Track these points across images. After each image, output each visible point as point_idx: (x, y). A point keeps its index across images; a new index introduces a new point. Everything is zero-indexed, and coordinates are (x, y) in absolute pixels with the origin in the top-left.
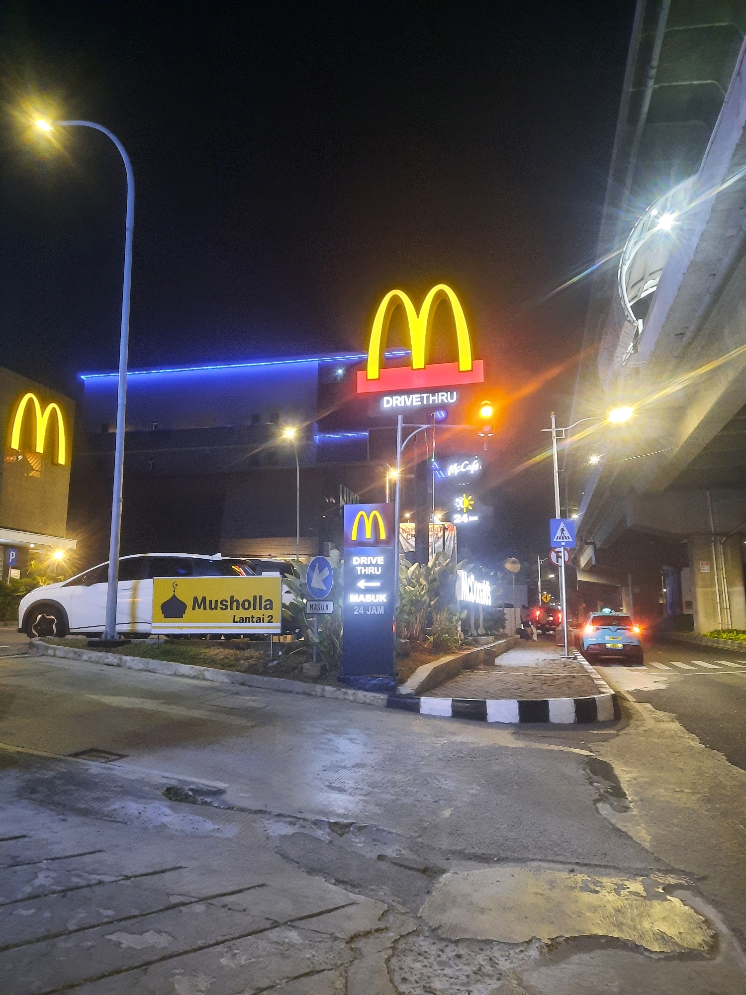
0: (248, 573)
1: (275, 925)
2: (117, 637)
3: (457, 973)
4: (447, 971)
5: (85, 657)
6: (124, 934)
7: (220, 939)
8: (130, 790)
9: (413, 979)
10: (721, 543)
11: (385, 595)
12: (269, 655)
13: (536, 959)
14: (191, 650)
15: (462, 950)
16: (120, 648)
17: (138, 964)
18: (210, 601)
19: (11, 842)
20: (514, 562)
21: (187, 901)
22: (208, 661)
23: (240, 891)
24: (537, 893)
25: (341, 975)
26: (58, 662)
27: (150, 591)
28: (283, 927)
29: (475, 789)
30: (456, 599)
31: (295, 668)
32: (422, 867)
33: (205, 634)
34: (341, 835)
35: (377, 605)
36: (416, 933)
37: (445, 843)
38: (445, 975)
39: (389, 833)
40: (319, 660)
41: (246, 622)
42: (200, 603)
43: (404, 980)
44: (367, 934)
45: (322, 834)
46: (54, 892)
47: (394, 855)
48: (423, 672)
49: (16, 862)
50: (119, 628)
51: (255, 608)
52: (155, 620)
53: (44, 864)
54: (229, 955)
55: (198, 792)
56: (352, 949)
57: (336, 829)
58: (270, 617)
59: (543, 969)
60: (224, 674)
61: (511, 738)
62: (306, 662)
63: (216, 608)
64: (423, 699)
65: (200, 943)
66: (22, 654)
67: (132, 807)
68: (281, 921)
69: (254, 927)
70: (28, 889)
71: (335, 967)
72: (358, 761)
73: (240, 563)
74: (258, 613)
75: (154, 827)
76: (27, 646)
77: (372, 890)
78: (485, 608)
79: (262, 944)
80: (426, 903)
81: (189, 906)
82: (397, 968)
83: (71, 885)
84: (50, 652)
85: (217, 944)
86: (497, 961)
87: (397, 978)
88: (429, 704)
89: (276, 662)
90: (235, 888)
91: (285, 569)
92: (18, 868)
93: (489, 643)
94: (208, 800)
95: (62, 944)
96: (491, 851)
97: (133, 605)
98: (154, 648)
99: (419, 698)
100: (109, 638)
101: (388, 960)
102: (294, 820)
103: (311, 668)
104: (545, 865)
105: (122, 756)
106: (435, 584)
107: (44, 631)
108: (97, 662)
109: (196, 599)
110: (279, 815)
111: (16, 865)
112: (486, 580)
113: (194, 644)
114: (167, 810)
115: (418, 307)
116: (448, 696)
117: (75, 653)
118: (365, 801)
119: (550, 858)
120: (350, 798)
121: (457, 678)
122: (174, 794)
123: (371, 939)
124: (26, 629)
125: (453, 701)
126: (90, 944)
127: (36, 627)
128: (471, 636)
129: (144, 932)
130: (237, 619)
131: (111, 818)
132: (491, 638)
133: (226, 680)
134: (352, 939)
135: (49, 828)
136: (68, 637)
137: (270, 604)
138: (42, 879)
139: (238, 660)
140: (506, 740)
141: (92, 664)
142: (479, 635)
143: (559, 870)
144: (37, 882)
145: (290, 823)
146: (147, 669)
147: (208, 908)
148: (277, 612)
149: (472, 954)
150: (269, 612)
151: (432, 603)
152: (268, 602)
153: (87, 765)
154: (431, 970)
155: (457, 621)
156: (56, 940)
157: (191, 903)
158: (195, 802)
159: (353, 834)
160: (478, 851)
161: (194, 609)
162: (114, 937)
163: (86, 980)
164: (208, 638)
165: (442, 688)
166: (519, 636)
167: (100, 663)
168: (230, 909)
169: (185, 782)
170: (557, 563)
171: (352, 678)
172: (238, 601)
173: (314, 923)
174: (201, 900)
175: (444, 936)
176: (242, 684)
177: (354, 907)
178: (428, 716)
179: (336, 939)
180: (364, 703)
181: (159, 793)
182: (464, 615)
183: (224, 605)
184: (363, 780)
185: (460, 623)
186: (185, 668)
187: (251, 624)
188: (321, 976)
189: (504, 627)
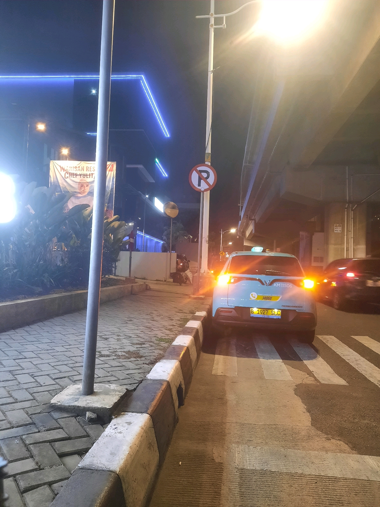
10: (352, 210)
166: (172, 280)
170: (199, 188)
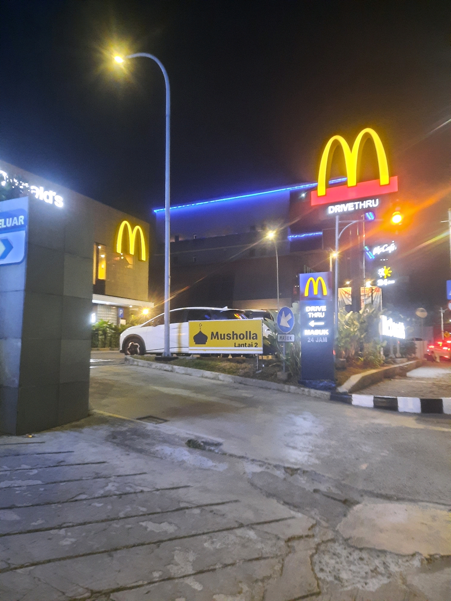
0: (243, 318)
1: (241, 526)
2: (170, 355)
3: (359, 570)
4: (353, 568)
5: (154, 366)
6: (150, 523)
7: (206, 531)
8: (168, 440)
9: (328, 570)
11: (328, 330)
12: (256, 367)
13: (419, 568)
14: (212, 363)
15: (364, 555)
16: (172, 361)
17: (155, 541)
18: (221, 335)
19: (97, 465)
20: (422, 311)
21: (190, 506)
22: (221, 370)
23: (223, 503)
24: (423, 523)
25: (279, 562)
26: (140, 369)
27: (187, 329)
28: (246, 528)
29: (385, 453)
30: (379, 334)
31: (272, 375)
32: (343, 499)
33: (219, 354)
34: (292, 475)
35: (322, 337)
36: (333, 540)
37: (361, 485)
38: (350, 570)
39: (323, 476)
40: (287, 370)
41: (242, 347)
42: (216, 336)
43: (322, 570)
44: (300, 538)
45: (280, 473)
46: (115, 495)
47: (326, 490)
48: (355, 379)
49: (98, 476)
50: (172, 350)
51: (247, 339)
52: (190, 345)
53: (112, 479)
54: (210, 541)
55: (206, 443)
56: (288, 546)
57: (288, 471)
58: (256, 344)
59: (423, 575)
60: (229, 377)
61: (414, 422)
62: (279, 371)
63: (224, 338)
64: (354, 396)
65: (193, 532)
66: (121, 364)
67: (167, 450)
68: (245, 524)
69: (228, 526)
70: (102, 492)
71: (277, 556)
72: (307, 431)
73: (239, 313)
74: (249, 342)
75: (178, 462)
76: (124, 360)
77: (307, 510)
78: (401, 340)
79: (231, 537)
80: (342, 522)
81: (190, 510)
82: (317, 562)
83: (125, 491)
84: (135, 363)
85: (204, 534)
86: (389, 565)
87: (317, 569)
88: (357, 399)
89: (260, 371)
90: (220, 501)
91: (266, 315)
92: (99, 480)
93: (405, 363)
94: (212, 448)
95: (116, 525)
96: (392, 493)
97: (179, 337)
98: (190, 362)
99: (351, 396)
100: (166, 356)
101: (312, 556)
102: (262, 464)
103: (282, 375)
104: (431, 505)
105: (166, 421)
106: (365, 324)
107: (133, 352)
108: (160, 369)
109: (212, 333)
110: (253, 460)
111: (99, 478)
112: (401, 322)
113: (213, 360)
114: (187, 453)
115: (351, 146)
116: (371, 394)
117: (148, 364)
118: (309, 456)
119: (435, 501)
120: (300, 453)
121: (379, 384)
122: (192, 444)
123: (302, 541)
124: (124, 351)
125: (375, 397)
126: (130, 526)
127: (129, 349)
128: (391, 358)
129: (162, 523)
130: (237, 345)
131: (154, 455)
132: (405, 360)
133: (231, 381)
134: (290, 540)
135: (119, 458)
136: (146, 355)
137: (256, 337)
138: (111, 487)
139: (238, 369)
140: (411, 423)
141: (158, 370)
142: (396, 358)
143: (441, 509)
144: (107, 488)
145: (260, 466)
146: (187, 373)
147: (201, 511)
148: (260, 341)
149: (372, 558)
150: (255, 341)
151: (362, 336)
152: (255, 335)
153: (145, 425)
154: (341, 566)
155: (380, 348)
156: (112, 522)
157: (191, 508)
158: (204, 449)
159: (299, 474)
160: (383, 492)
161: (212, 339)
162: (144, 524)
163: (124, 547)
164: (221, 356)
165: (368, 389)
166: (426, 359)
167: (162, 370)
168: (214, 513)
169: (199, 437)
171: (307, 381)
172: (236, 334)
173: (266, 528)
174: (198, 507)
175: (353, 544)
176: (240, 383)
177: (293, 520)
178: (357, 407)
179: (279, 539)
180: (315, 397)
181: (184, 443)
182: (385, 344)
183: (229, 337)
184: (309, 443)
185: (382, 349)
186: (208, 373)
187: (245, 348)
188: (266, 561)
189: (415, 353)
